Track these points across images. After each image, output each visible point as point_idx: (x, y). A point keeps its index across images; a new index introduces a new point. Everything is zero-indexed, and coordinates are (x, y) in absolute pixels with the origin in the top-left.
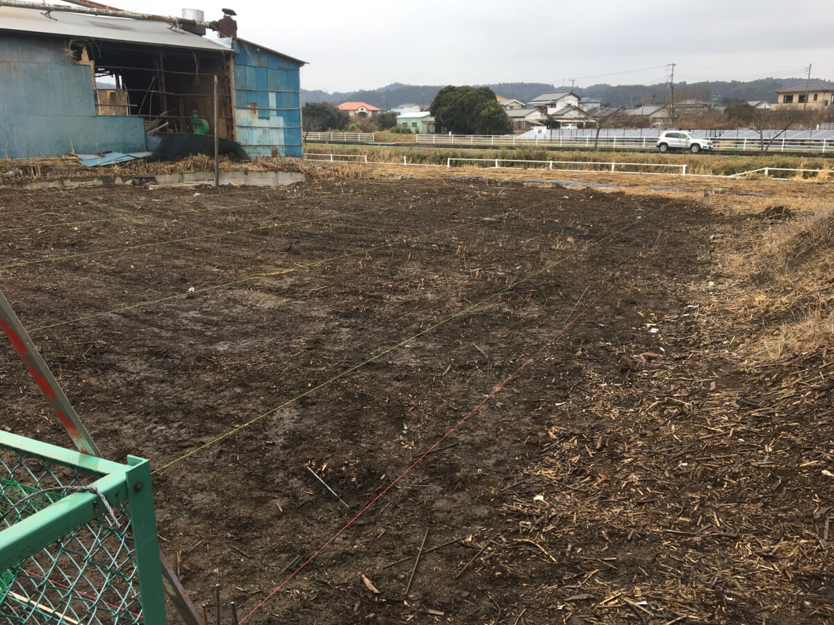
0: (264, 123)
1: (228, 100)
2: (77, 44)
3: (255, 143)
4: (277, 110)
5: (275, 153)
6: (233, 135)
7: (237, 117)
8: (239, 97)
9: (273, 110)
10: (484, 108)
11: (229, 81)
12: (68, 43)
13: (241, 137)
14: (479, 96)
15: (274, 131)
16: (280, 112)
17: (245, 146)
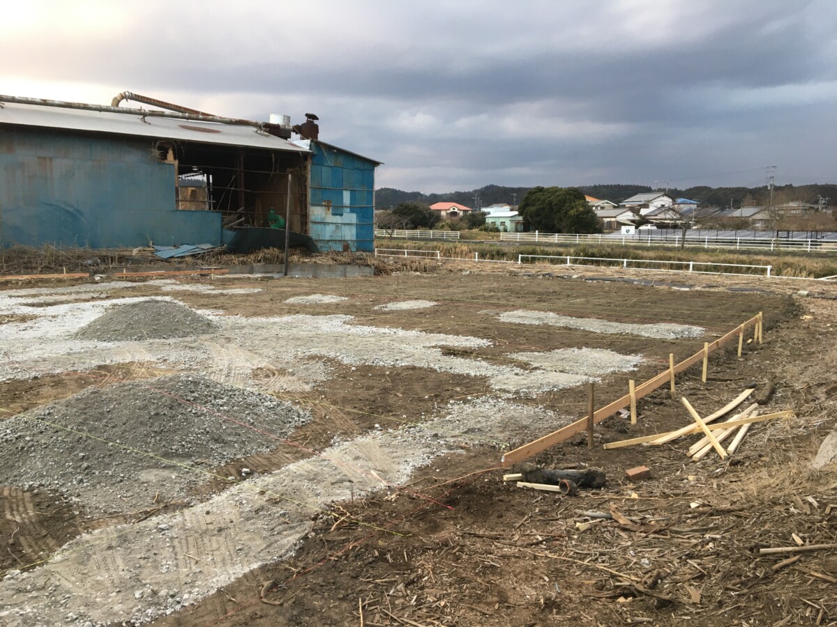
0: (338, 219)
1: (304, 197)
2: (164, 145)
3: (327, 238)
4: (350, 207)
5: (346, 248)
6: (306, 230)
7: (311, 213)
8: (313, 195)
9: (346, 207)
10: (572, 208)
11: (306, 180)
12: (155, 144)
13: (314, 232)
14: (568, 197)
15: (347, 227)
16: (353, 209)
17: (317, 240)
